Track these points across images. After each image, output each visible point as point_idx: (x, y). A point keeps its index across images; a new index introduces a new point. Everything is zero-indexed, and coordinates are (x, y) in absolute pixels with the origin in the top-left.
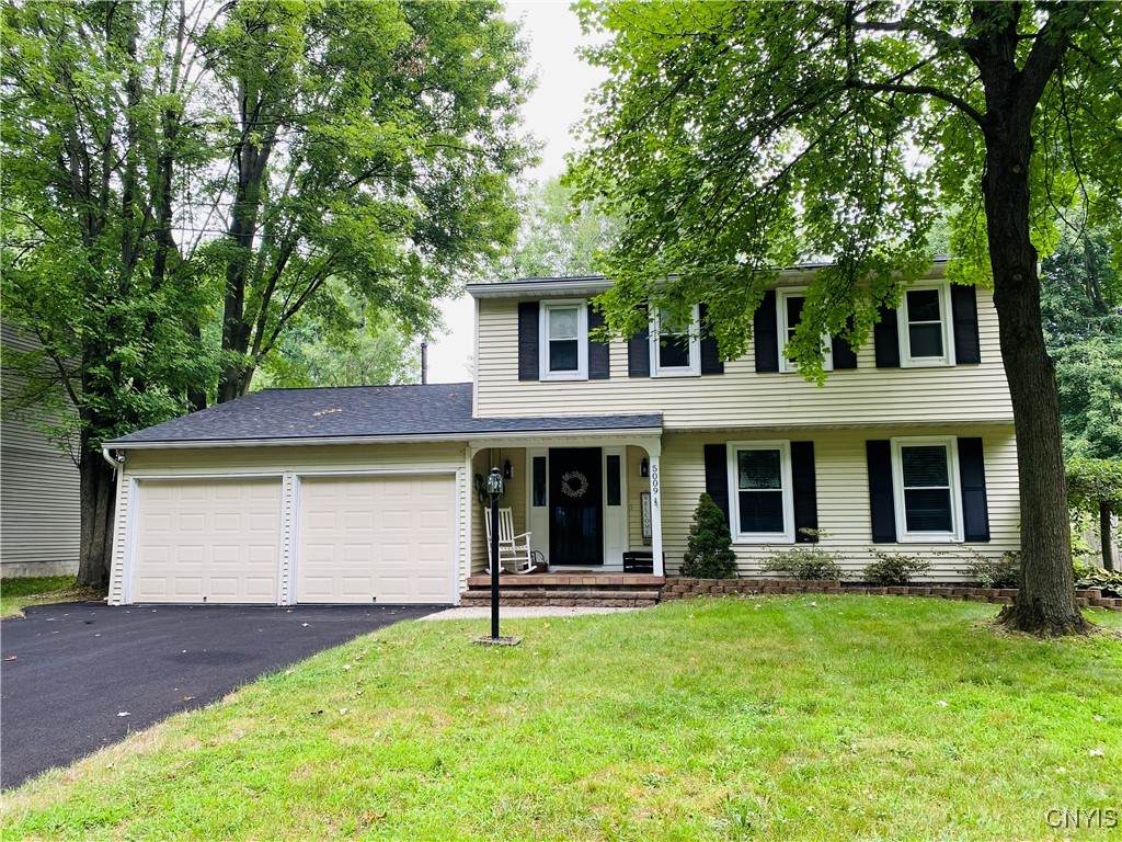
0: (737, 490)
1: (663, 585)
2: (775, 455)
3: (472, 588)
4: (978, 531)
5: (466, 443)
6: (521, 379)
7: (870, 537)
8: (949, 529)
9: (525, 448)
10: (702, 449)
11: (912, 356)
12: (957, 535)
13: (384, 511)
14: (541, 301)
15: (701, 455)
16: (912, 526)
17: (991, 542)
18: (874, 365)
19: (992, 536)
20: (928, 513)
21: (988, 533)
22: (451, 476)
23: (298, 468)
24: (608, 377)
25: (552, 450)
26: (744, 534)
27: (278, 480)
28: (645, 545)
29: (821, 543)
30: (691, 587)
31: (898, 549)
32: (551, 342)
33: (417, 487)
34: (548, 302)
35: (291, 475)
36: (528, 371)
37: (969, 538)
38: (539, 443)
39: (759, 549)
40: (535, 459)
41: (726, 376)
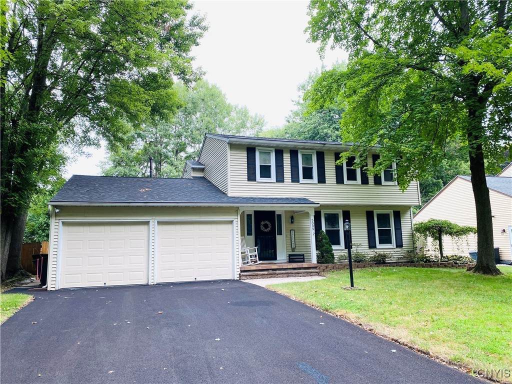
0: (325, 228)
1: (320, 267)
2: (337, 215)
3: (242, 271)
5: (238, 208)
6: (248, 180)
7: (368, 246)
8: (391, 243)
11: (385, 181)
12: (393, 245)
13: (199, 238)
14: (256, 147)
16: (380, 242)
17: (403, 248)
18: (374, 183)
19: (403, 245)
20: (385, 238)
23: (157, 218)
24: (283, 182)
25: (256, 212)
27: (147, 223)
28: (293, 251)
31: (377, 250)
32: (260, 165)
33: (214, 227)
34: (259, 148)
35: (153, 220)
36: (251, 177)
37: (397, 246)
39: (340, 252)
40: (247, 215)
41: (326, 184)
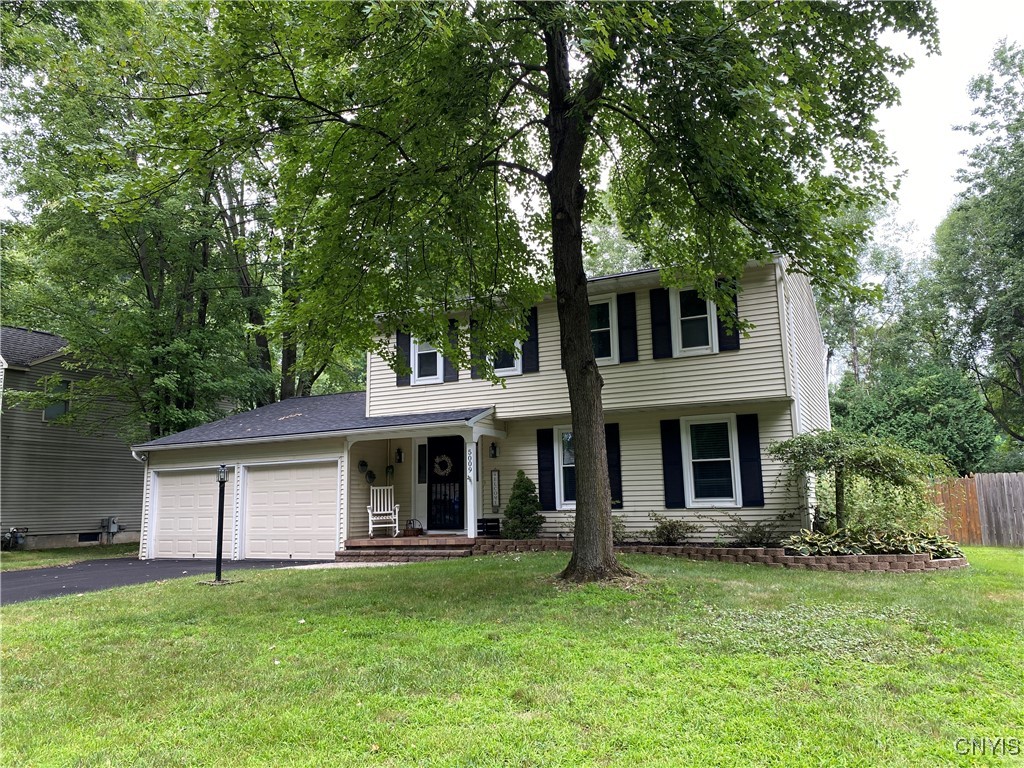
0: (562, 466)
1: (472, 545)
3: (348, 548)
4: (754, 496)
5: (345, 438)
6: (398, 385)
7: (663, 503)
8: (730, 495)
9: (411, 439)
10: (535, 433)
11: (684, 347)
12: (736, 501)
13: (296, 491)
15: (535, 438)
16: (699, 494)
17: (765, 507)
18: (651, 357)
19: (766, 501)
20: (713, 483)
21: (763, 498)
22: (334, 464)
23: (244, 461)
24: (458, 380)
25: (430, 439)
26: (567, 502)
27: (234, 470)
28: (495, 513)
29: (625, 509)
30: (493, 546)
31: (686, 513)
32: (419, 354)
35: (239, 466)
36: (403, 380)
37: (747, 503)
38: (422, 433)
40: (420, 446)
41: (541, 374)
